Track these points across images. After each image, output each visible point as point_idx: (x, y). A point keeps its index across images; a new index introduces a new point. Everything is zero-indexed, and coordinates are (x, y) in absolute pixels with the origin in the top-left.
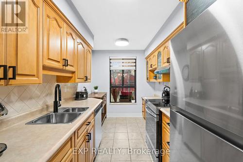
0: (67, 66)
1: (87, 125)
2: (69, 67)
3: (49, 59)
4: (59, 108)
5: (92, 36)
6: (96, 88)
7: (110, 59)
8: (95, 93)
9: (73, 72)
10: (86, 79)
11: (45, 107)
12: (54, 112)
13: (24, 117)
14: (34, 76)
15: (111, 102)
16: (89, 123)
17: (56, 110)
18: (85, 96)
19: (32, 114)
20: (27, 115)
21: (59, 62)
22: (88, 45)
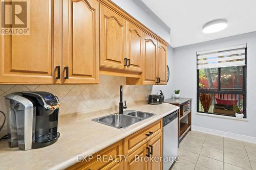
0: (129, 66)
1: (146, 135)
2: (131, 66)
3: (107, 59)
4: (124, 110)
5: (168, 30)
6: (177, 92)
7: (197, 55)
8: (176, 98)
9: (140, 73)
10: (158, 81)
11: (114, 107)
12: (120, 113)
13: (94, 113)
14: (91, 76)
15: (198, 111)
16: (151, 133)
17: (121, 112)
18: (158, 100)
19: (101, 112)
20: (97, 112)
21: (120, 62)
22: (162, 41)
